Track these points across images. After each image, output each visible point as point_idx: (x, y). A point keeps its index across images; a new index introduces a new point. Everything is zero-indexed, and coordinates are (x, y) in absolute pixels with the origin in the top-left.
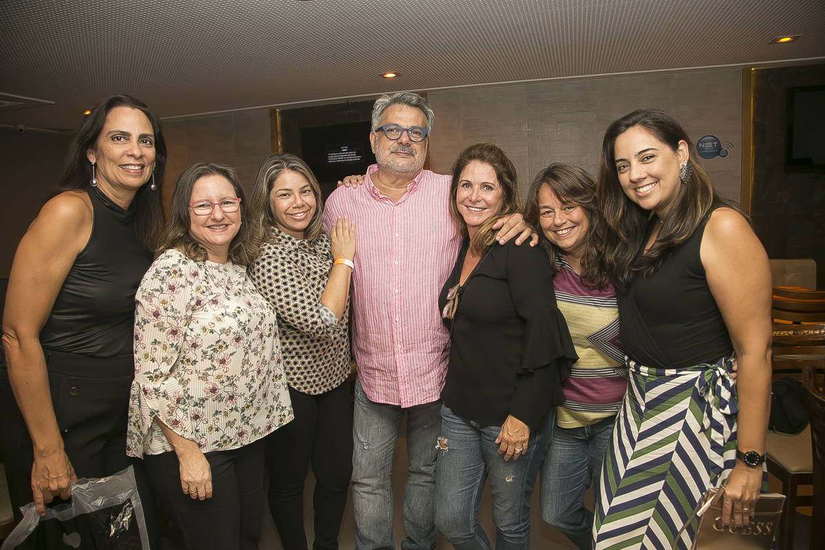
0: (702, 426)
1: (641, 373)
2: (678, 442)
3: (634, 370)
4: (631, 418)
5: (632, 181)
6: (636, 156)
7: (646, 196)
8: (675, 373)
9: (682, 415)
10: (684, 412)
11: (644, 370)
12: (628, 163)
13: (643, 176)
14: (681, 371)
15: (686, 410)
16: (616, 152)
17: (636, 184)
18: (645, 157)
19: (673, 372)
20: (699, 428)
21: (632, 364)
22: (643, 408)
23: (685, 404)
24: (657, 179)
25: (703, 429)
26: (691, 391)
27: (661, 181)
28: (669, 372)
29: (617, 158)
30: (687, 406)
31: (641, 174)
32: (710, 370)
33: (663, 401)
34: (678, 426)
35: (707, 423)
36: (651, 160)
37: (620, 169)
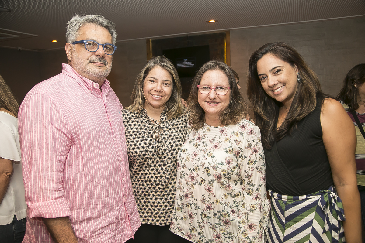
0: (324, 229)
1: (283, 200)
2: (310, 240)
3: (277, 198)
4: (277, 228)
5: (269, 87)
6: (270, 71)
7: (279, 94)
8: (305, 198)
9: (310, 223)
10: (311, 222)
11: (285, 197)
12: (266, 76)
13: (276, 82)
14: (309, 196)
15: (313, 219)
16: (258, 70)
17: (272, 88)
18: (276, 71)
19: (304, 197)
20: (322, 231)
21: (276, 194)
22: (284, 221)
23: (311, 216)
24: (284, 84)
25: (325, 232)
26: (315, 208)
27: (287, 85)
28: (301, 197)
29: (259, 74)
30: (313, 217)
31: (275, 82)
32: (326, 194)
33: (297, 216)
34: (308, 231)
35: (327, 227)
36: (279, 73)
37: (262, 80)
